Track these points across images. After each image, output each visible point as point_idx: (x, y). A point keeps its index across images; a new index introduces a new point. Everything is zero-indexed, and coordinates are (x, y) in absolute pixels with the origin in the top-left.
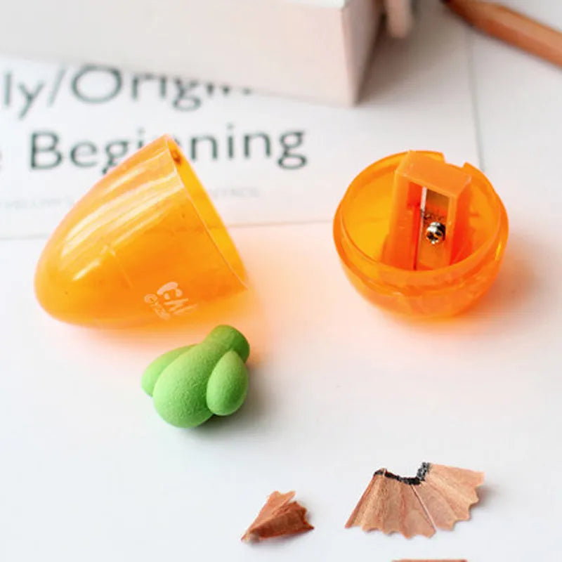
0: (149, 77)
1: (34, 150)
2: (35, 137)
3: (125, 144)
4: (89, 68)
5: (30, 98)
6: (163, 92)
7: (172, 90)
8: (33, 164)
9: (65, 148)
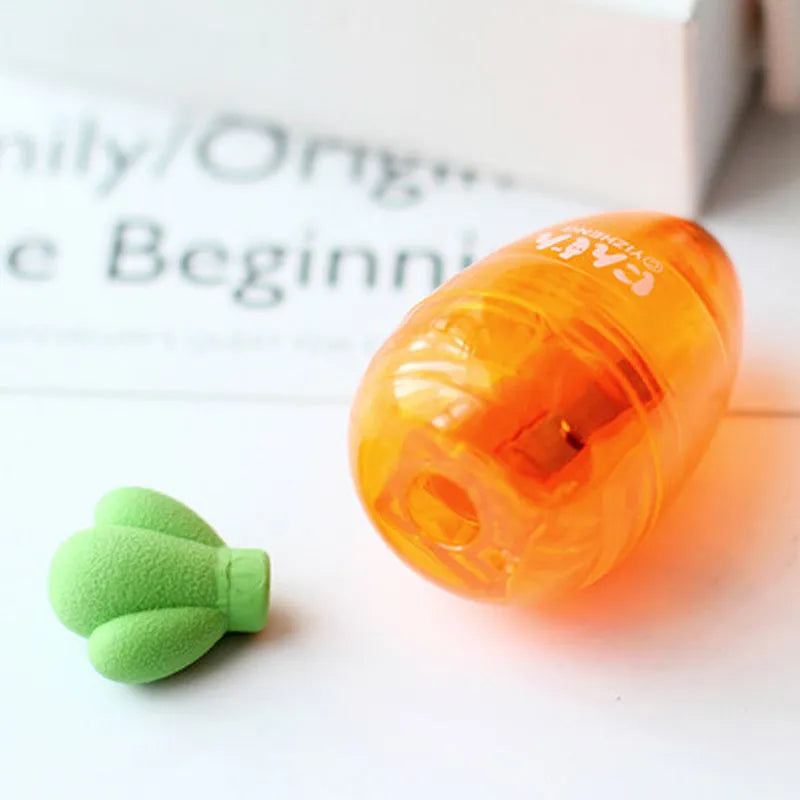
0: (334, 144)
1: (118, 248)
2: (121, 228)
3: (278, 253)
4: (231, 122)
5: (122, 162)
6: (357, 170)
7: (373, 170)
8: (113, 272)
9: (171, 249)
